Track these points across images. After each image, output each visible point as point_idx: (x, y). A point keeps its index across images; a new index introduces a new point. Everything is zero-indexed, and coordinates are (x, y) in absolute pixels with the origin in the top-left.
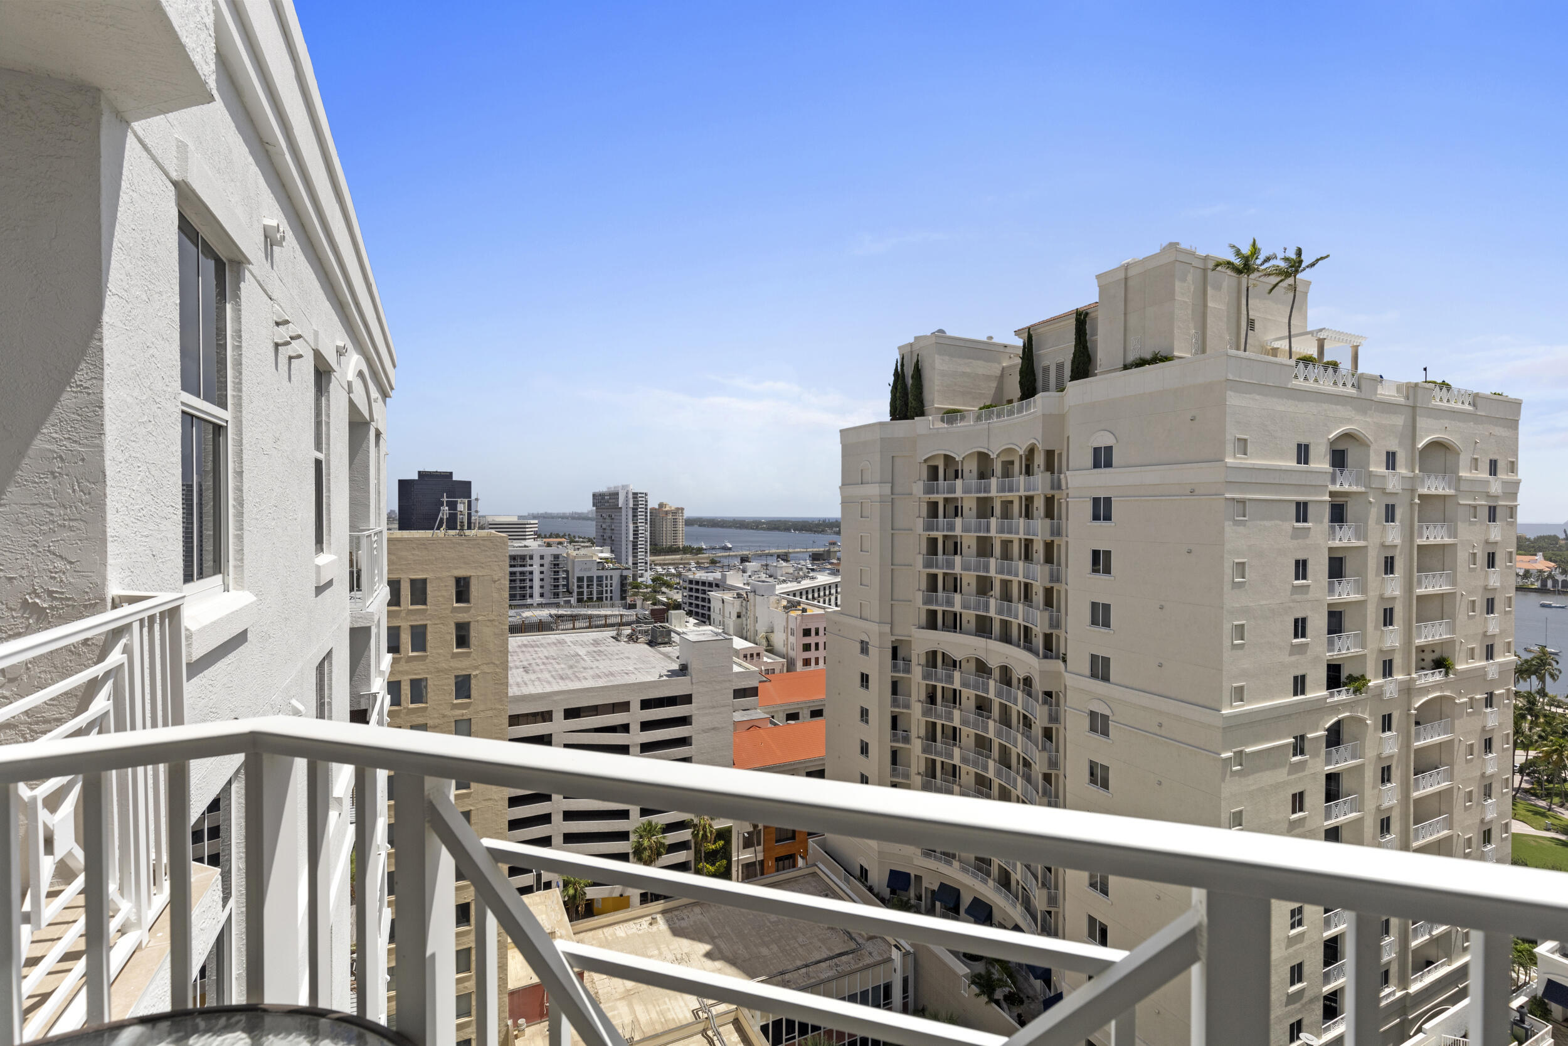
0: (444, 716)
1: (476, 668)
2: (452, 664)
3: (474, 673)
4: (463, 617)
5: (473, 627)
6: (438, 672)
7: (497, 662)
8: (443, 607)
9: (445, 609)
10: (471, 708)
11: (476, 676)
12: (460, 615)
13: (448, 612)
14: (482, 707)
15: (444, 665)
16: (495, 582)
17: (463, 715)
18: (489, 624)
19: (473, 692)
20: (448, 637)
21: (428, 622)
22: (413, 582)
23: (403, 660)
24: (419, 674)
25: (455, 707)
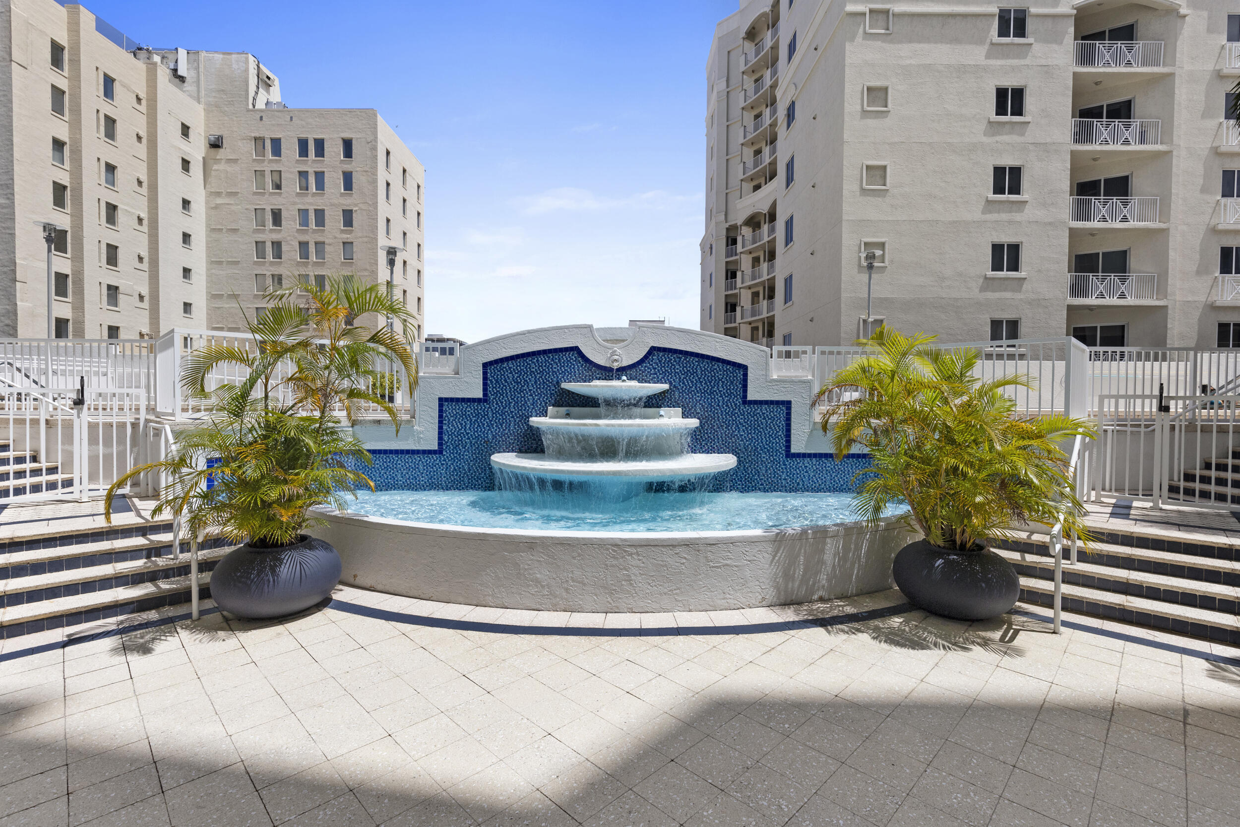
0: (335, 238)
1: (356, 205)
2: (341, 201)
3: (355, 209)
4: (347, 168)
5: (354, 174)
6: (332, 205)
7: (370, 203)
8: (335, 159)
9: (336, 161)
10: (353, 234)
11: (356, 211)
12: (345, 166)
13: (338, 163)
14: (360, 234)
15: (336, 201)
16: (368, 143)
17: (347, 238)
18: (364, 174)
19: (354, 223)
20: (338, 181)
21: (325, 170)
22: (316, 140)
23: (310, 195)
24: (319, 206)
25: (342, 231)
